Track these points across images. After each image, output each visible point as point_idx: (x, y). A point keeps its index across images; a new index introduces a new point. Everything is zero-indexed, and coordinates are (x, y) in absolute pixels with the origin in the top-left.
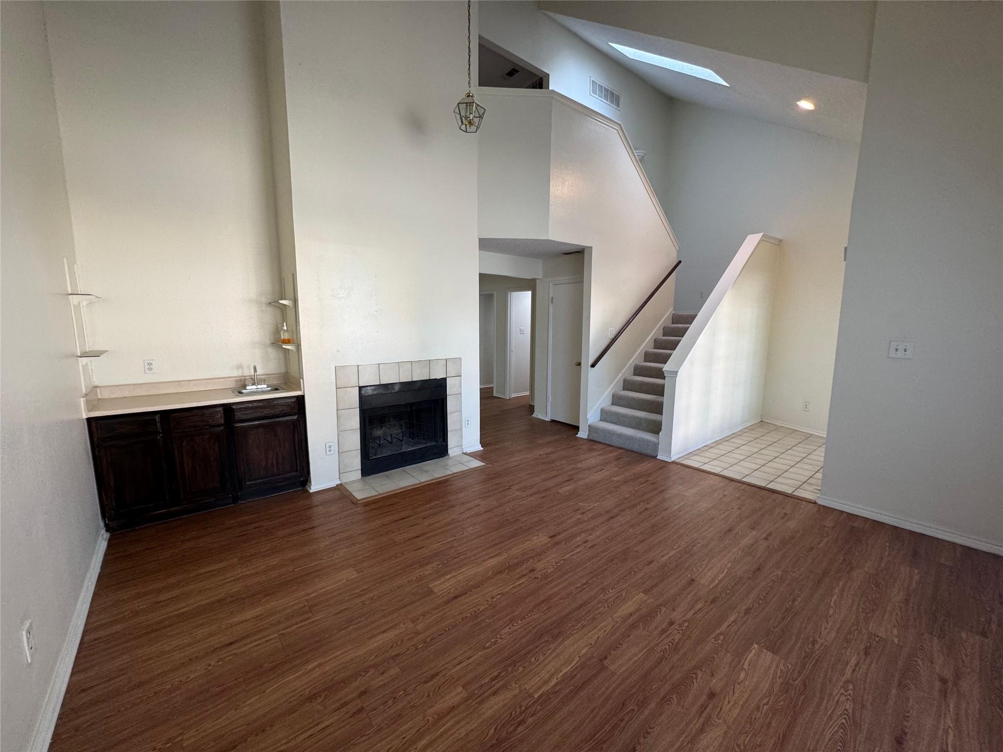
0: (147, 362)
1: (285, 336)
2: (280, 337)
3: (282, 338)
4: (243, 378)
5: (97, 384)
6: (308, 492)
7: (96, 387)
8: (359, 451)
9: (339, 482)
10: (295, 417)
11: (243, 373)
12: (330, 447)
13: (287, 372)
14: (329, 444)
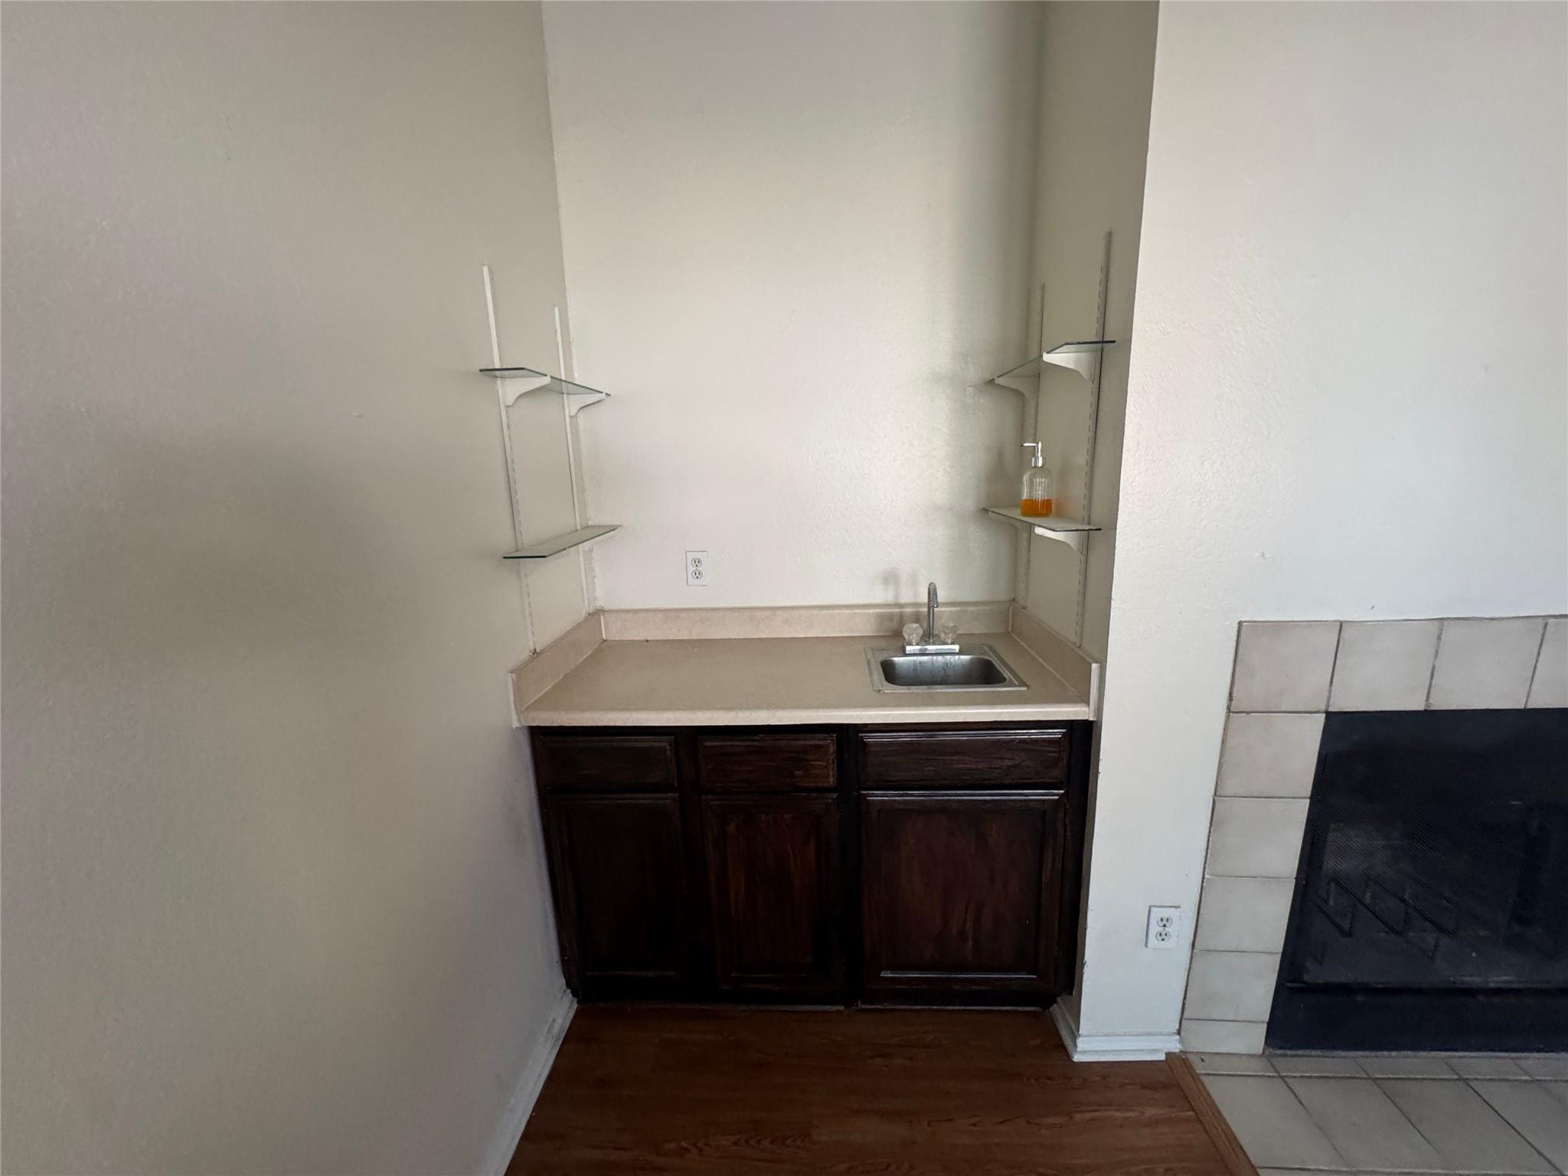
0: (691, 556)
1: (1037, 489)
2: (1020, 492)
3: (1025, 496)
4: (897, 610)
5: (602, 602)
6: (1069, 1058)
7: (598, 612)
8: (1278, 959)
9: (1174, 1045)
10: (1053, 795)
11: (897, 596)
12: (1165, 922)
13: (1014, 600)
14: (1165, 913)
